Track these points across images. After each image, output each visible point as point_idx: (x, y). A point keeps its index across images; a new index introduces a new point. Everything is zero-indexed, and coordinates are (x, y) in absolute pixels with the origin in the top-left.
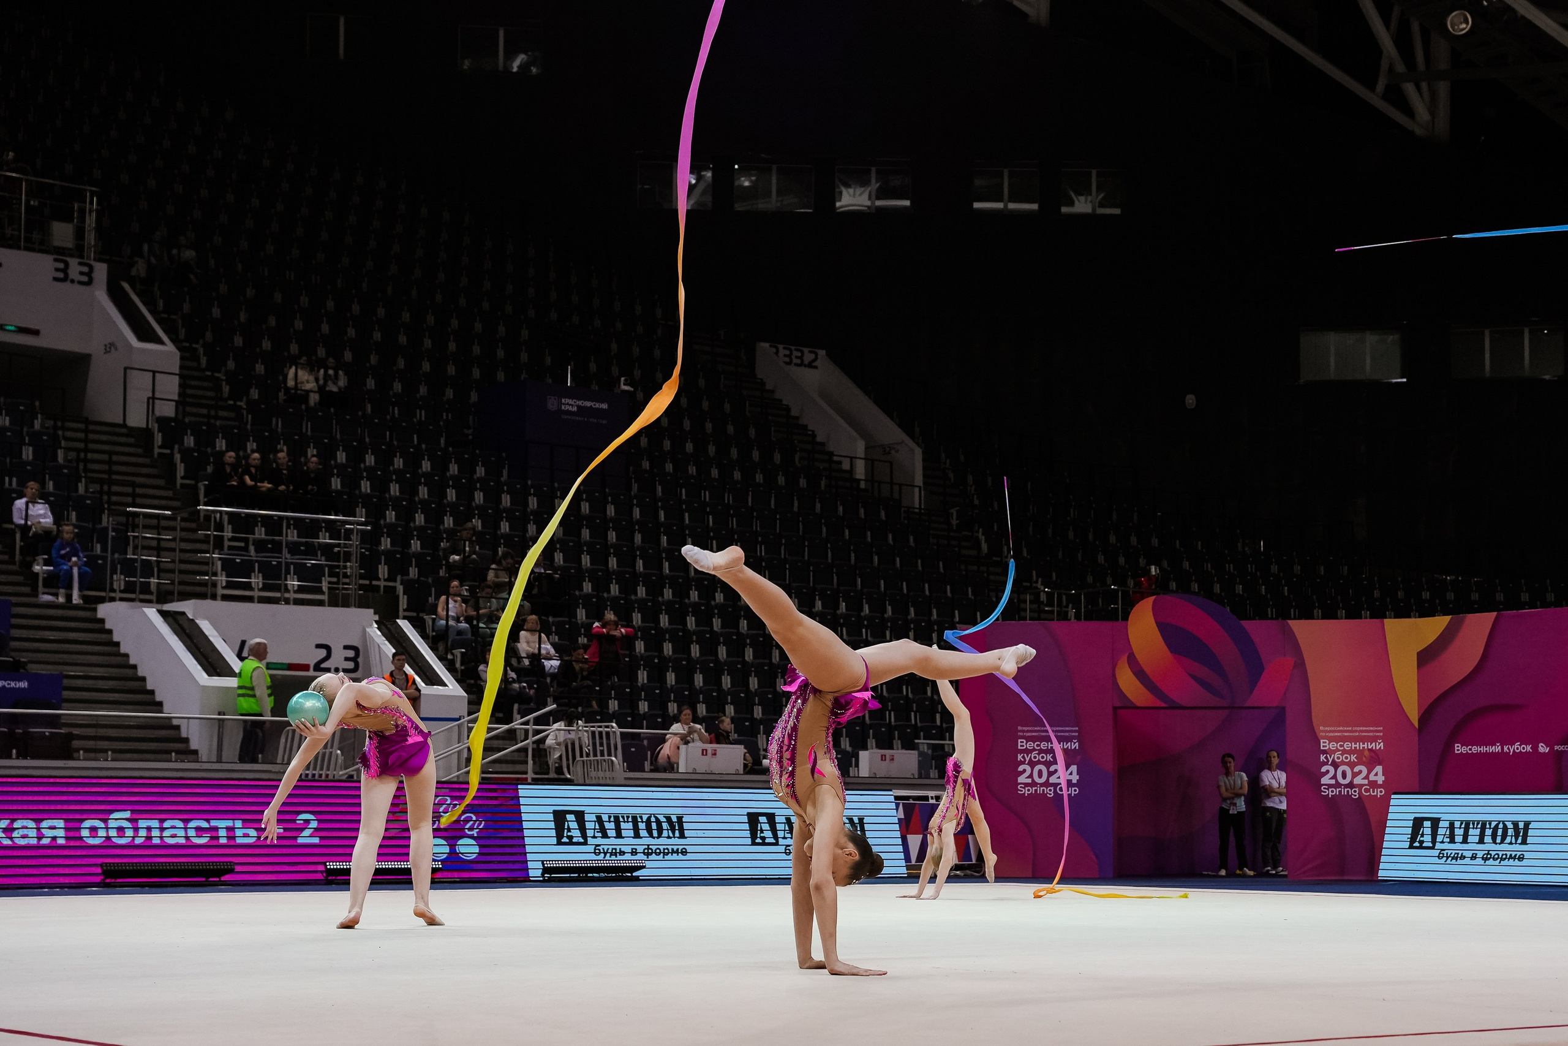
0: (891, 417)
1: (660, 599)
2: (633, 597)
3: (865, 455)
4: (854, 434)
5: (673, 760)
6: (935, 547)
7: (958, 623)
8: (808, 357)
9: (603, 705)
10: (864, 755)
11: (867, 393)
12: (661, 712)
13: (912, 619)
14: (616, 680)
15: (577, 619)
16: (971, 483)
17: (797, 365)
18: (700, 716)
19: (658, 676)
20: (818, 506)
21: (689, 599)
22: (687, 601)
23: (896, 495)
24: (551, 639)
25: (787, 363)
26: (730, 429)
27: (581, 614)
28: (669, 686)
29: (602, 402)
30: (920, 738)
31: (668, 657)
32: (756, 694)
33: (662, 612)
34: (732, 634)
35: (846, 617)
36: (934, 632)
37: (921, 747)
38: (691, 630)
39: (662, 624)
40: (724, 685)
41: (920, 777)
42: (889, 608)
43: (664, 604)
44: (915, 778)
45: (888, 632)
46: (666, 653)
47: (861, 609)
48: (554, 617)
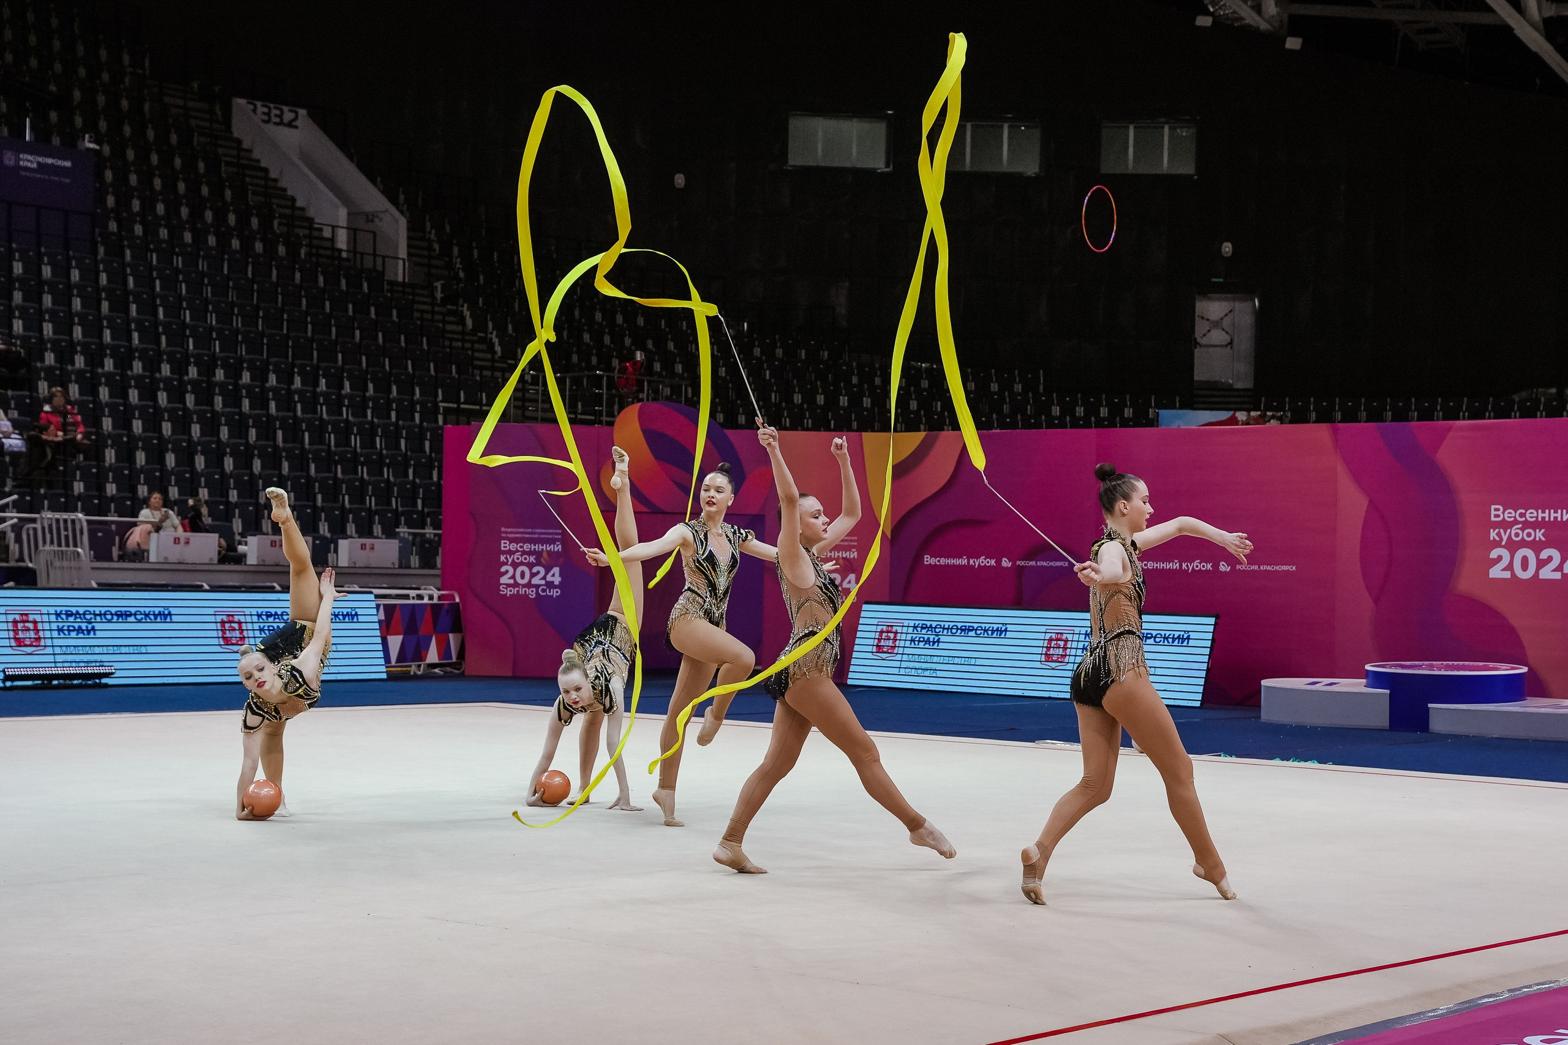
0: (374, 182)
1: (129, 373)
2: (100, 370)
3: (348, 224)
4: (336, 200)
5: (143, 547)
6: (419, 322)
7: (442, 401)
8: (288, 116)
9: (68, 487)
10: (343, 544)
11: (350, 157)
12: (129, 495)
13: (394, 398)
14: (82, 459)
15: (38, 393)
16: (456, 255)
17: (276, 124)
18: (172, 499)
19: (126, 455)
20: (298, 275)
21: (160, 373)
22: (158, 375)
23: (380, 268)
24: (10, 416)
25: (264, 122)
26: (205, 190)
27: (43, 387)
28: (138, 466)
29: (65, 159)
30: (401, 524)
31: (137, 434)
32: (231, 476)
33: (130, 387)
34: (206, 412)
35: (326, 395)
36: (417, 412)
37: (402, 535)
38: (163, 406)
39: (131, 399)
40: (197, 466)
41: (400, 567)
42: (371, 386)
43: (133, 377)
44: (395, 568)
45: (369, 412)
46: (135, 430)
47: (342, 387)
48: (13, 390)
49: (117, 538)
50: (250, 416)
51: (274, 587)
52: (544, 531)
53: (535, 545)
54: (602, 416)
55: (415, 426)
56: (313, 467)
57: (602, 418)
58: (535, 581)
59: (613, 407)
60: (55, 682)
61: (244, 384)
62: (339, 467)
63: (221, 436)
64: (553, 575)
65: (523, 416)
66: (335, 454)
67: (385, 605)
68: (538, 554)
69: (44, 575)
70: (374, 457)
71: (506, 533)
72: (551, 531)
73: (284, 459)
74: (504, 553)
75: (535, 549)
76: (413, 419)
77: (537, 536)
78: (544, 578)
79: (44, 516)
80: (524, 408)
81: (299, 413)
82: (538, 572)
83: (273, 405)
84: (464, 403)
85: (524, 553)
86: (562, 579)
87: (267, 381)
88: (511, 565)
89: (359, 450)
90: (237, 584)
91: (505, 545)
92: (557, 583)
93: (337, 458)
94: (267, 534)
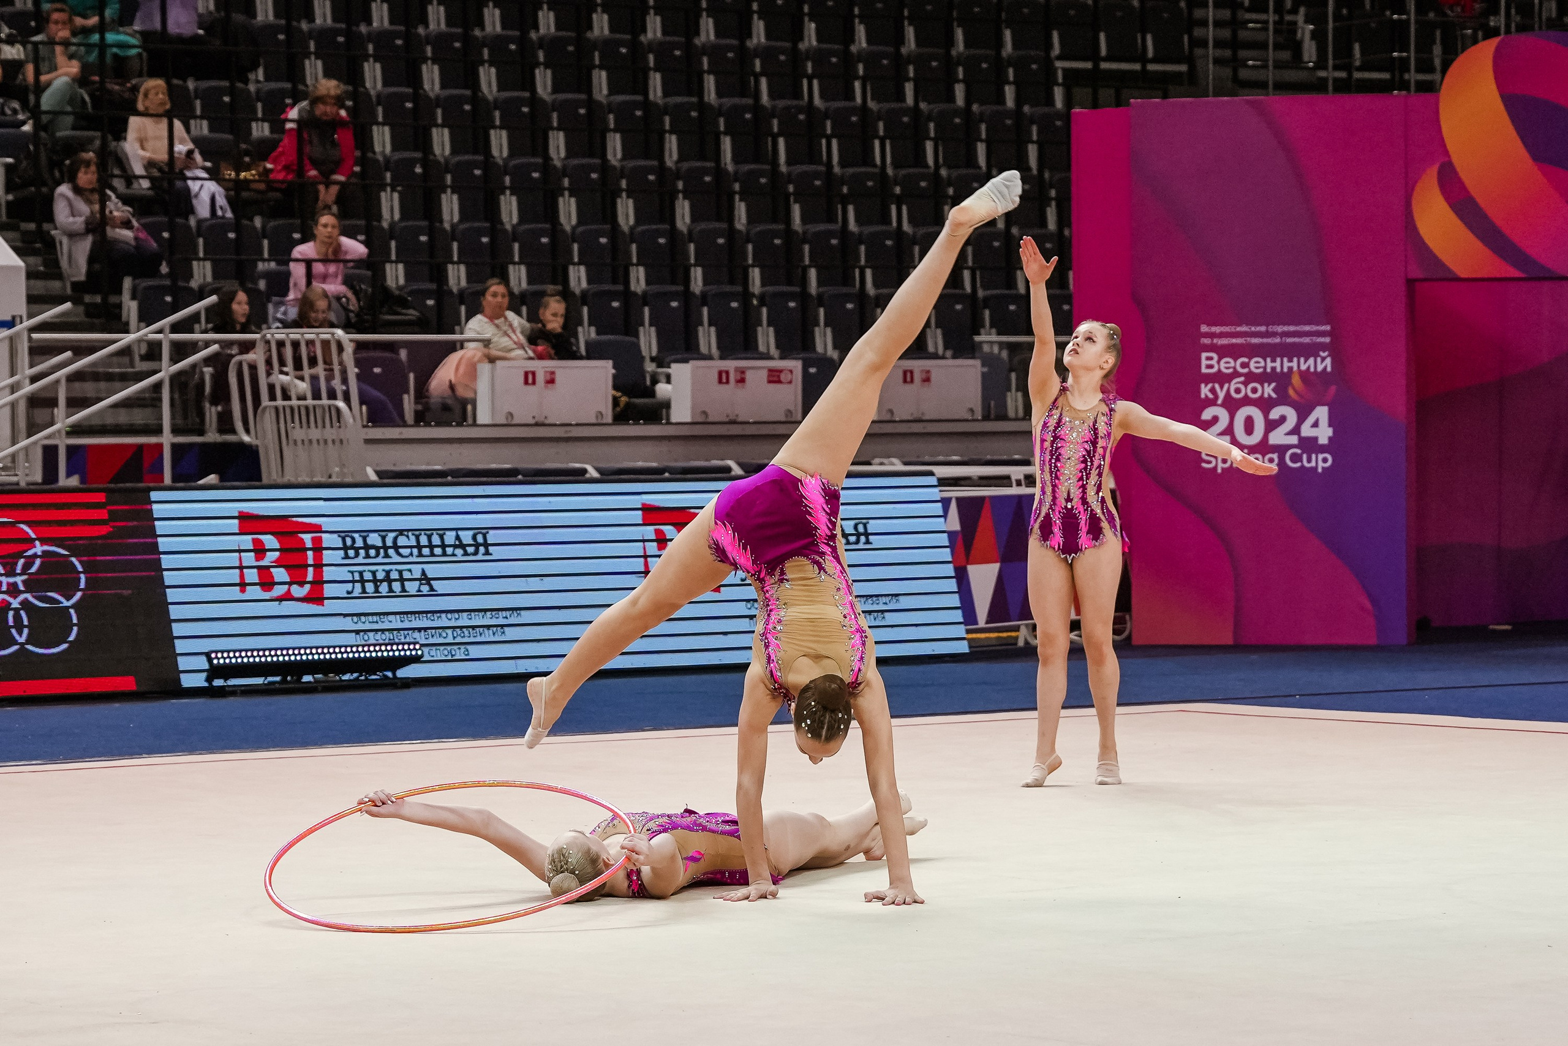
1: (421, 30)
2: (363, 29)
5: (461, 392)
7: (1060, 58)
12: (434, 286)
13: (960, 55)
19: (422, 204)
21: (482, 27)
22: (477, 32)
24: (193, 130)
28: (447, 226)
30: (983, 326)
31: (442, 160)
32: (632, 237)
33: (425, 60)
34: (578, 104)
35: (819, 57)
36: (1009, 83)
37: (986, 348)
38: (490, 98)
39: (427, 86)
40: (563, 219)
41: (986, 417)
42: (910, 32)
43: (428, 40)
44: (977, 420)
45: (909, 89)
46: (437, 150)
47: (849, 36)
48: (197, 79)
49: (412, 376)
50: (665, 110)
51: (728, 469)
52: (1292, 328)
53: (1273, 361)
54: (1408, 70)
55: (1008, 114)
56: (796, 210)
57: (1406, 76)
58: (1278, 437)
59: (1431, 52)
60: (307, 678)
61: (650, 43)
62: (851, 209)
63: (610, 157)
64: (1316, 425)
65: (1235, 79)
66: (842, 181)
67: (958, 499)
68: (1282, 380)
69: (274, 456)
70: (923, 184)
71: (1212, 335)
72: (1307, 328)
73: (737, 197)
74: (1208, 379)
75: (1273, 369)
76: (1001, 99)
77: (1277, 340)
78: (1296, 431)
79: (269, 336)
80: (1236, 63)
81: (765, 98)
82: (1283, 419)
83: (710, 82)
84: (1108, 59)
85: (1250, 378)
86: (1334, 432)
87: (697, 33)
88: (1223, 405)
89: (890, 171)
90: (654, 464)
91: (1209, 362)
92: (1323, 440)
93: (845, 190)
94: (709, 357)
